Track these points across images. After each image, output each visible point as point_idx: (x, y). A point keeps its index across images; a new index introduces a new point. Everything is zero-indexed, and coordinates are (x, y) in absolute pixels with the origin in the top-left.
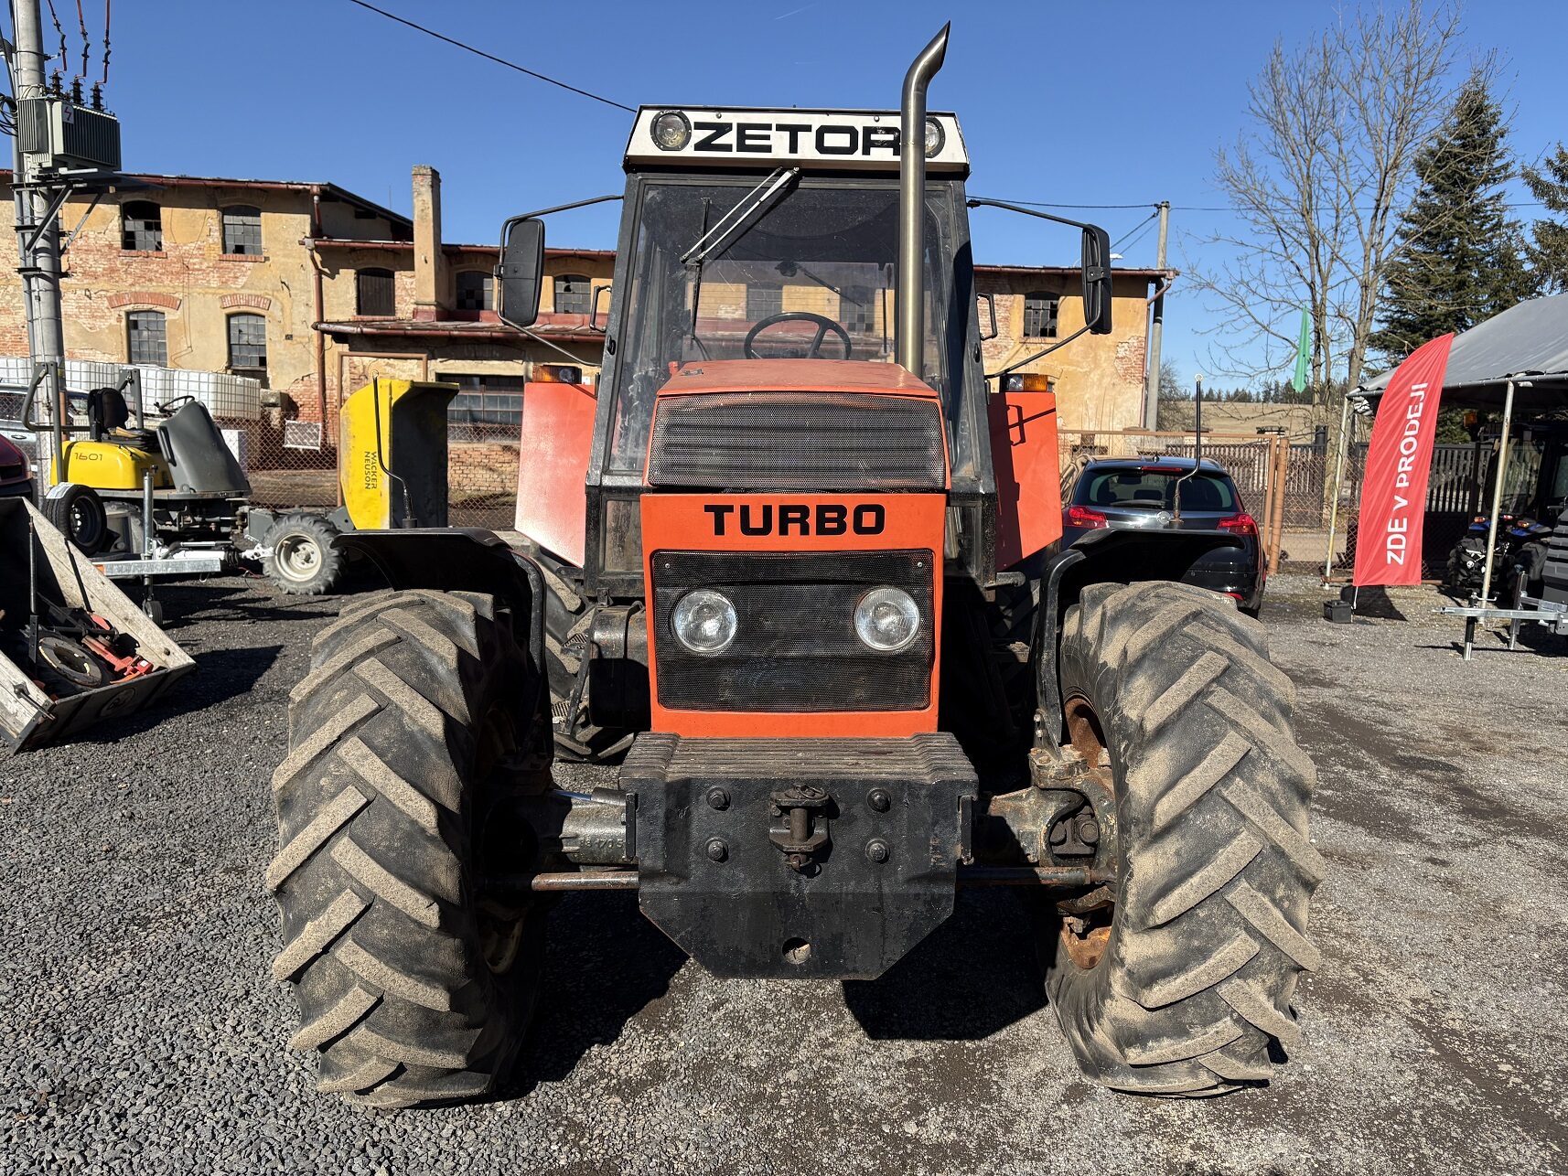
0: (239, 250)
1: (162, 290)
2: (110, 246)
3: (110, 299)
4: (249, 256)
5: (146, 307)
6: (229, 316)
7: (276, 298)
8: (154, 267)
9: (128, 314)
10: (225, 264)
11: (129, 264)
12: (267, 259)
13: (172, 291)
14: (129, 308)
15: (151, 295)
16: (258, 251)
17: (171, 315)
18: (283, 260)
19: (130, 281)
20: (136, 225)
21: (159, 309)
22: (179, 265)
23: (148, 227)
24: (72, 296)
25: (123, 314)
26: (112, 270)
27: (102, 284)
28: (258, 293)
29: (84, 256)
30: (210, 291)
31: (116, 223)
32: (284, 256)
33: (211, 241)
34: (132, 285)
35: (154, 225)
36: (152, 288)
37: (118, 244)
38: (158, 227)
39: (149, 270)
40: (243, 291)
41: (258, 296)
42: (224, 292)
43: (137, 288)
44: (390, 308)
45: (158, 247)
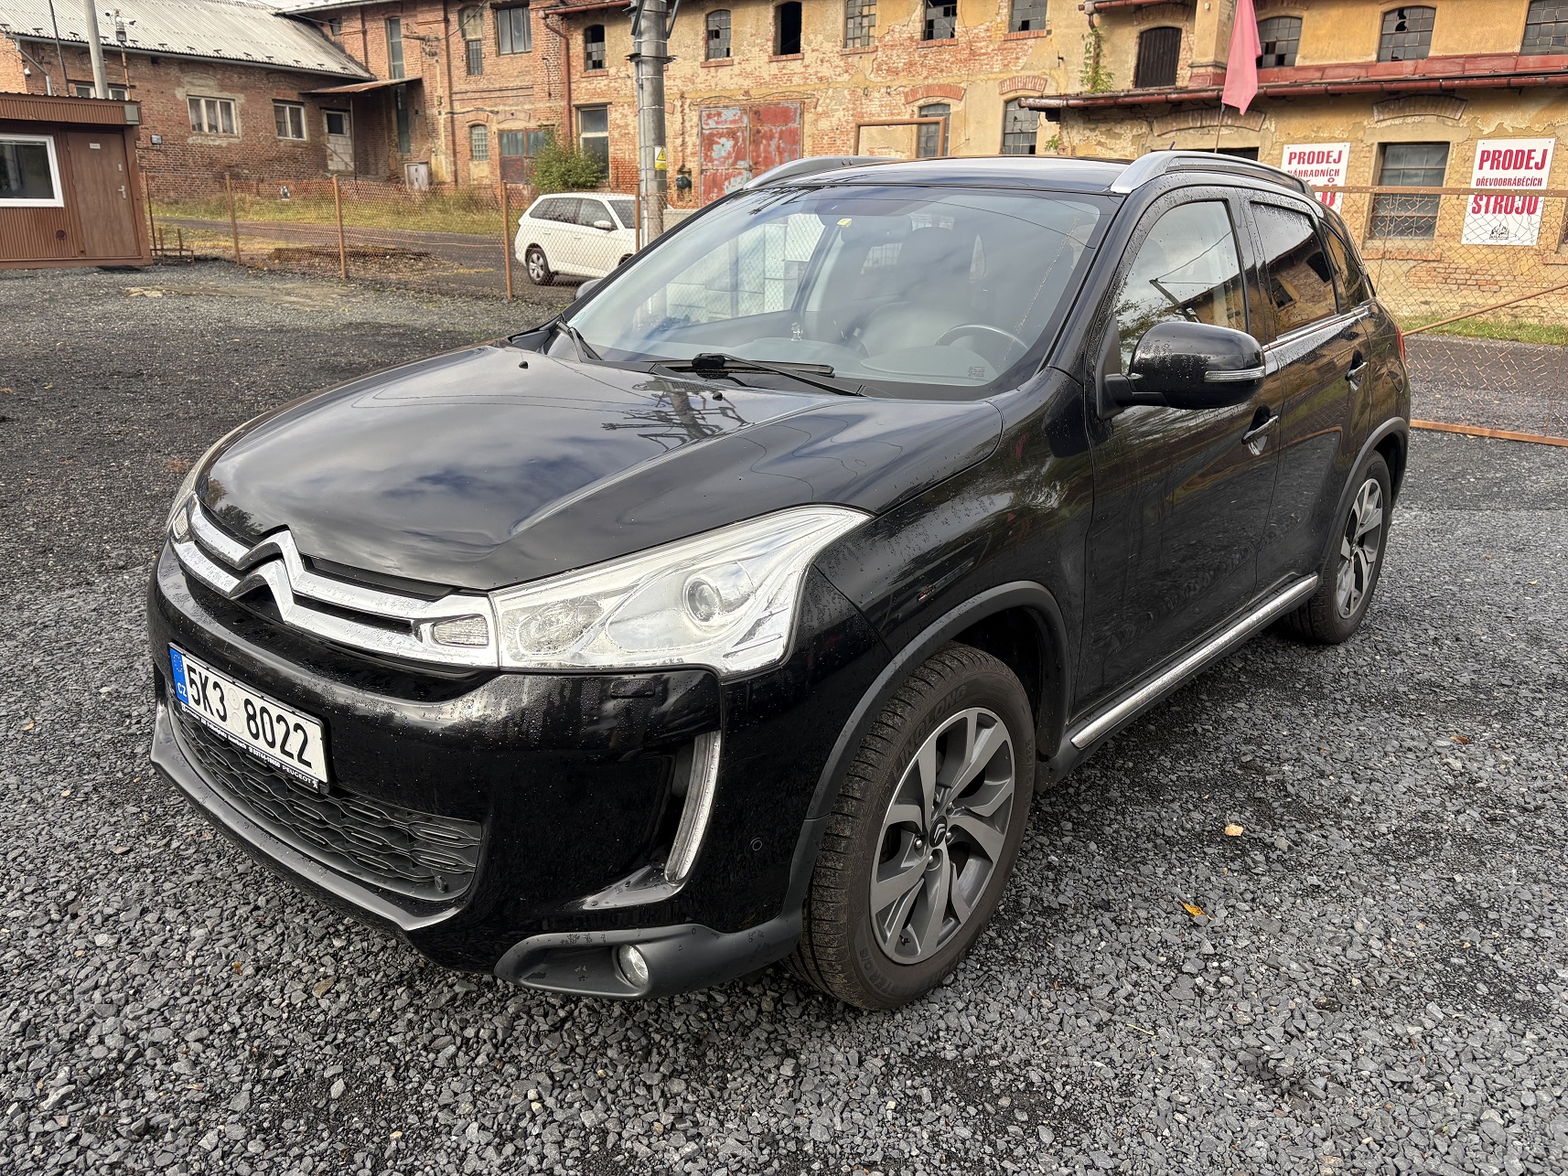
0: (1025, 26)
1: (950, 80)
2: (911, 38)
3: (906, 95)
4: (1032, 32)
5: (935, 100)
6: (1007, 102)
7: (1053, 77)
8: (946, 56)
9: (921, 108)
10: (1009, 45)
11: (925, 56)
12: (1049, 32)
13: (958, 80)
14: (921, 102)
15: (941, 87)
16: (1043, 26)
17: (956, 107)
18: (1066, 31)
19: (925, 73)
20: (936, 12)
21: (946, 101)
22: (968, 51)
23: (946, 14)
24: (877, 95)
25: (916, 109)
26: (911, 64)
27: (902, 80)
28: (1036, 73)
29: (889, 52)
30: (993, 76)
31: (918, 12)
32: (1067, 27)
33: (999, 20)
34: (926, 78)
35: (951, 12)
36: (943, 79)
37: (918, 36)
38: (955, 14)
39: (942, 61)
40: (1024, 73)
41: (1034, 77)
42: (1004, 76)
43: (930, 81)
44: (1171, 77)
45: (953, 36)
